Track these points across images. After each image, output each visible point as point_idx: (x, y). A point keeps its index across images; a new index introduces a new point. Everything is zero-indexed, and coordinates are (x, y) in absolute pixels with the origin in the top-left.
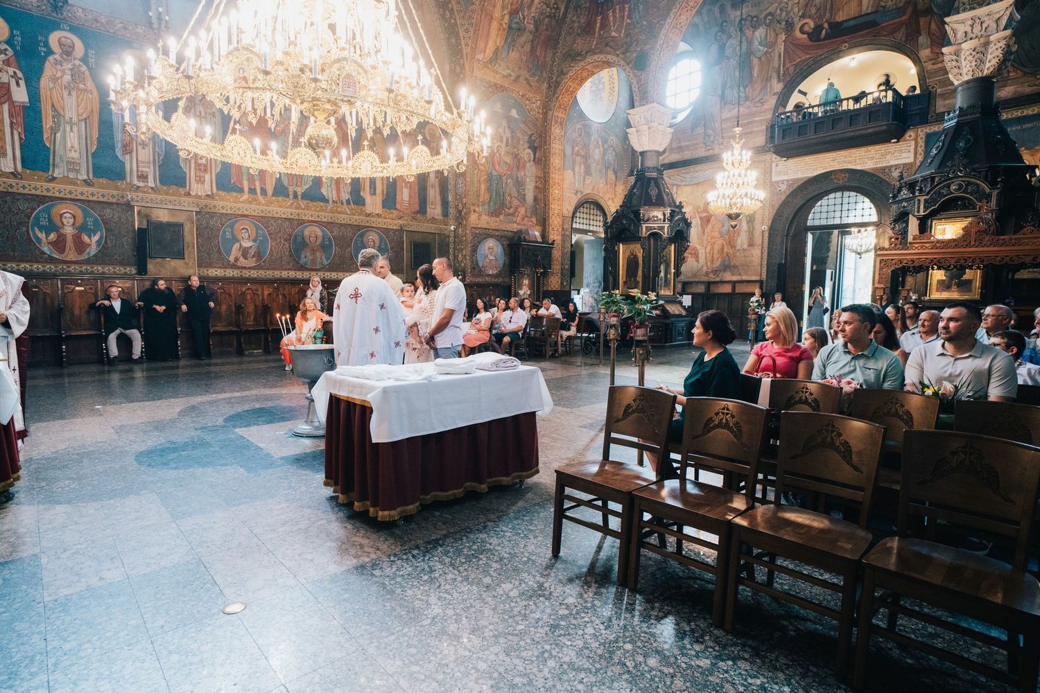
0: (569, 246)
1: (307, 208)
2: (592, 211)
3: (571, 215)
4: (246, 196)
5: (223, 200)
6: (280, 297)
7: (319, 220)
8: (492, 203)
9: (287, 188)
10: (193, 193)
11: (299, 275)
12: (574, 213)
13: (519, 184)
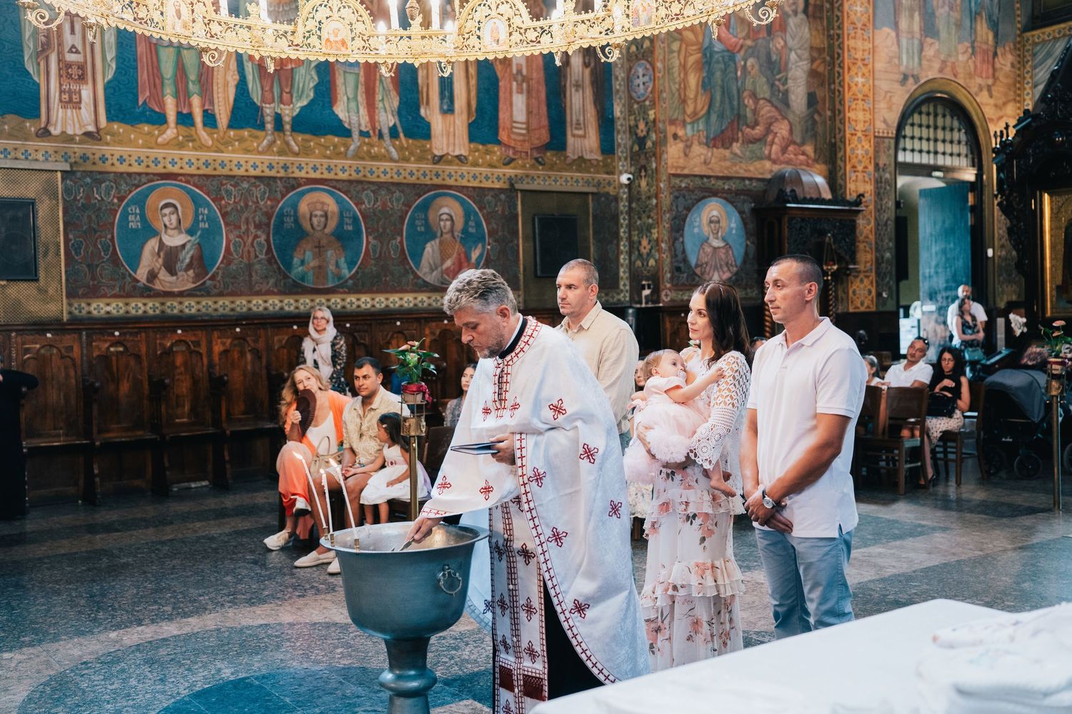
0: (891, 204)
1: (306, 151)
2: (940, 121)
3: (893, 132)
4: (171, 132)
5: (121, 143)
6: (249, 356)
7: (331, 176)
8: (714, 117)
9: (258, 110)
10: (56, 131)
11: (289, 304)
12: (900, 127)
13: (774, 68)
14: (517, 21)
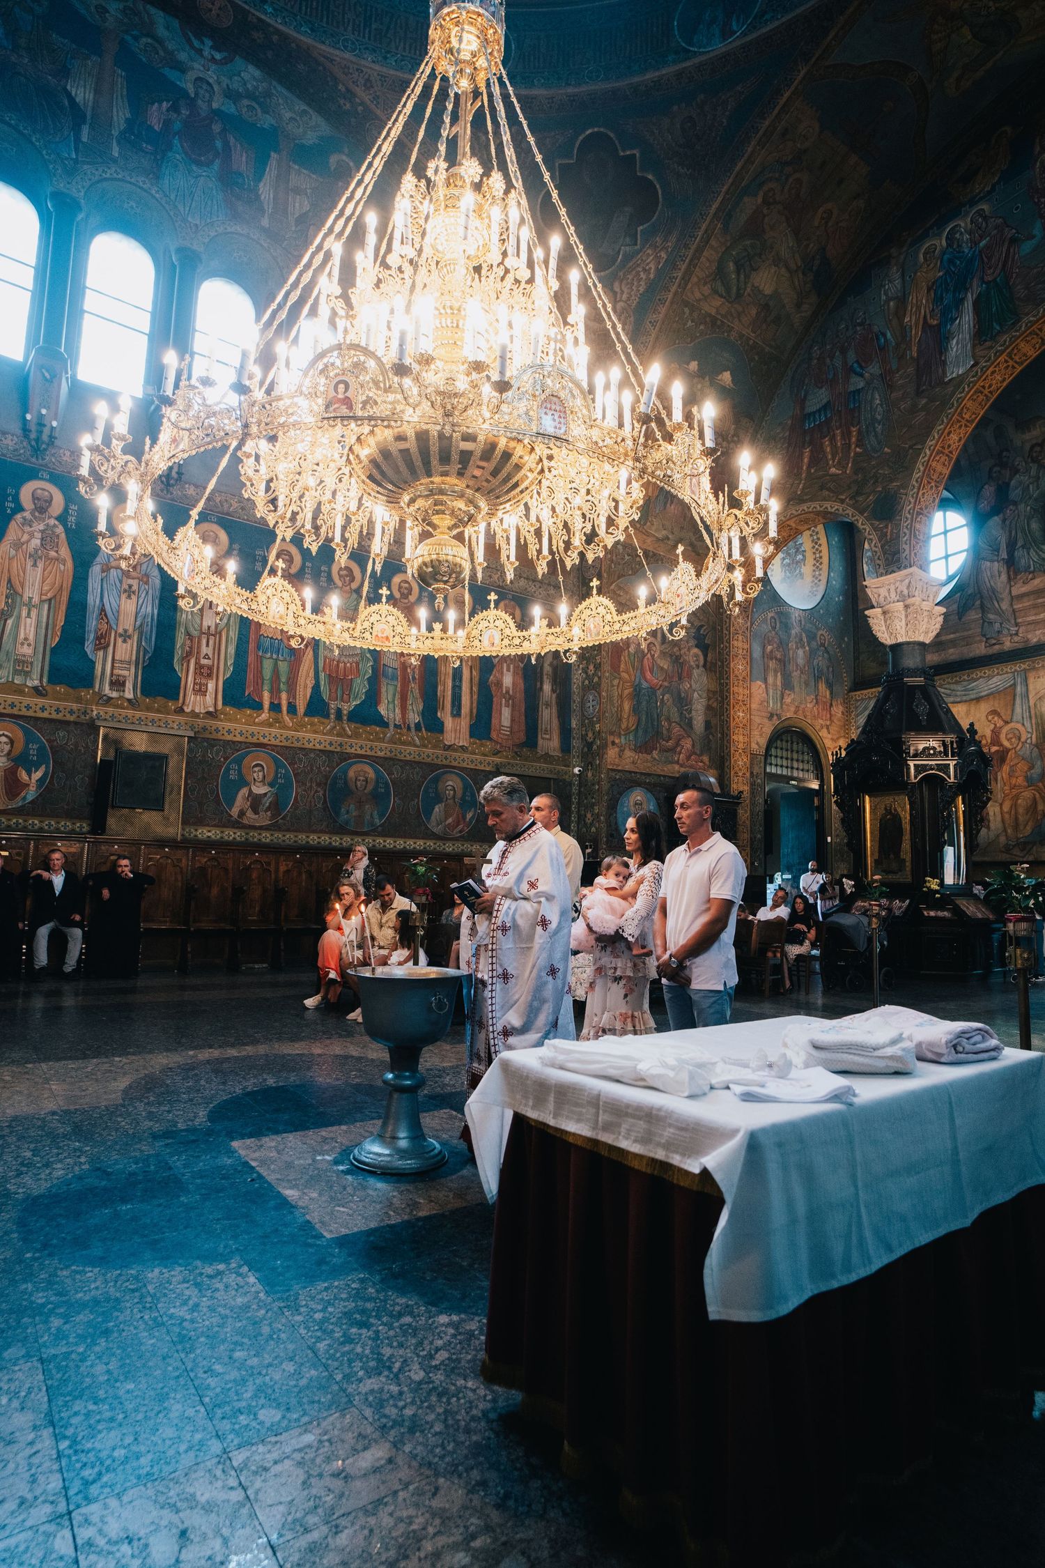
0: (762, 800)
1: (356, 735)
2: (795, 747)
3: (763, 751)
4: (265, 716)
5: (230, 720)
6: (304, 876)
7: (373, 753)
8: (640, 732)
9: (326, 705)
10: (188, 710)
11: (336, 841)
12: (768, 749)
13: (683, 702)
14: (507, 631)
